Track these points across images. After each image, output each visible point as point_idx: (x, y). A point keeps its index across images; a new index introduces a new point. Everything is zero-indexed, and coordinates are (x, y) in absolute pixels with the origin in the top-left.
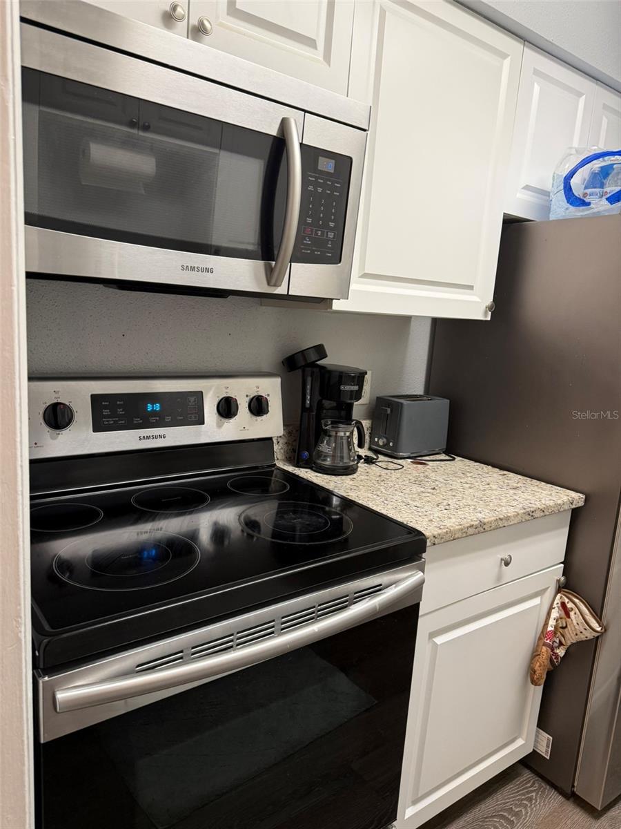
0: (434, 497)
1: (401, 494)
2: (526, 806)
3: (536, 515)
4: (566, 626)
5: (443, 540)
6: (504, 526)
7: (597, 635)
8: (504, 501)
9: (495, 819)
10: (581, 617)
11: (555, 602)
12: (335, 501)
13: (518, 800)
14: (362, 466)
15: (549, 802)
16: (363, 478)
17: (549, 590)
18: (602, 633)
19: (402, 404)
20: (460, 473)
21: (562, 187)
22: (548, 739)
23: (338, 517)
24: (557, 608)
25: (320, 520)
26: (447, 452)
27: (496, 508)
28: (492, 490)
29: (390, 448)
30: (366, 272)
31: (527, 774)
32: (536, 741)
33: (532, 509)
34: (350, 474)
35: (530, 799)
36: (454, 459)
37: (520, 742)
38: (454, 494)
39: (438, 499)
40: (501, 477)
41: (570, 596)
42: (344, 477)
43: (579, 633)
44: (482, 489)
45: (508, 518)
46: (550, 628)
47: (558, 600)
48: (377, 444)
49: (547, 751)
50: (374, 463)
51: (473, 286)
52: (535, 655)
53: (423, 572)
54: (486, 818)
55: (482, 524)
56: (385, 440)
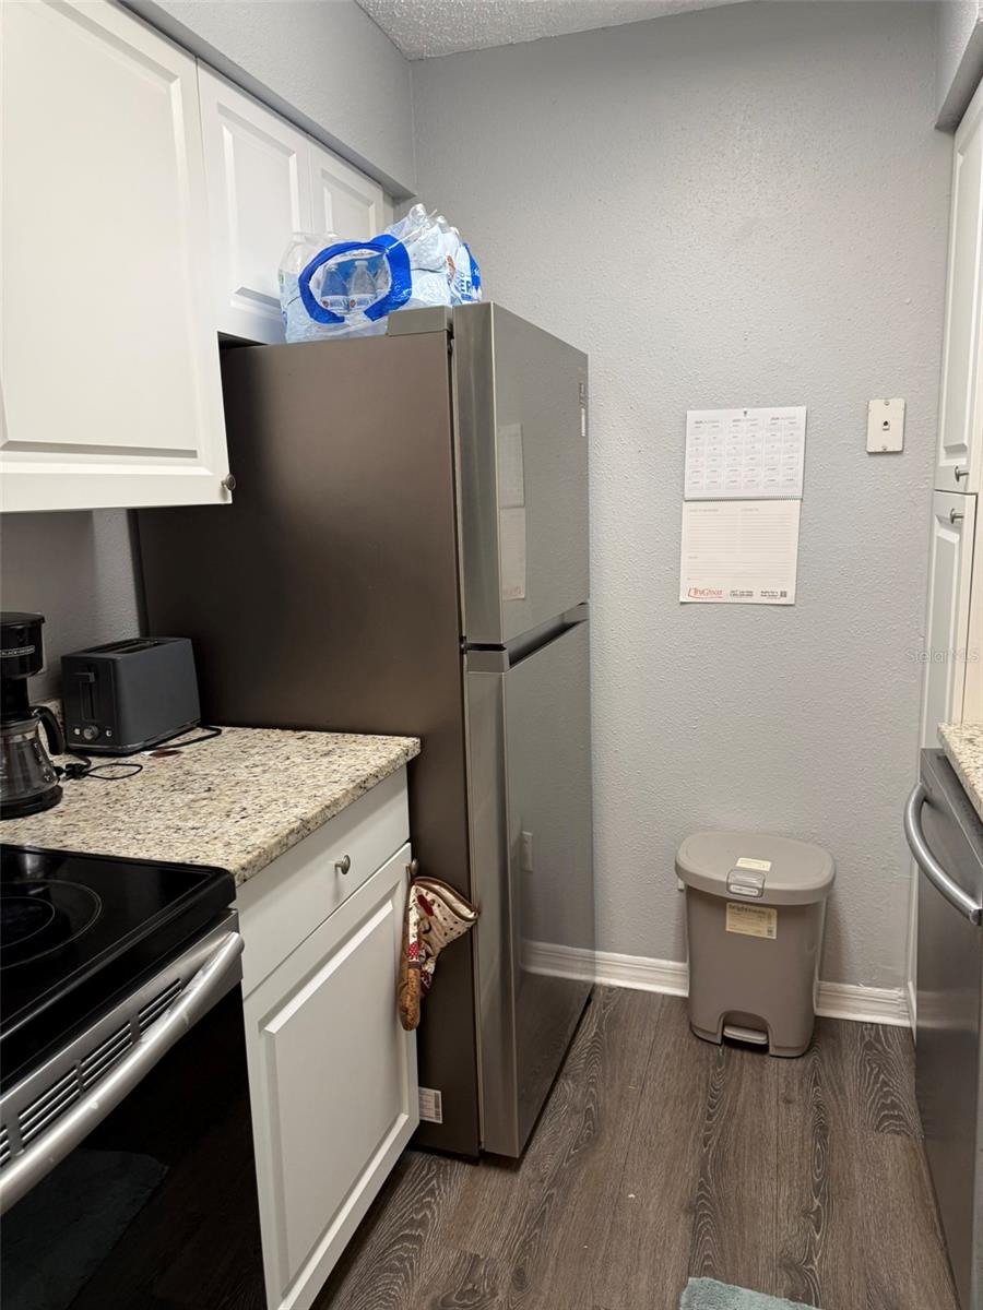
0: (215, 803)
1: (159, 815)
2: (429, 1206)
3: (368, 785)
4: (431, 928)
5: (256, 869)
6: (334, 816)
7: (469, 924)
8: (320, 778)
9: (397, 1247)
10: (448, 908)
11: (411, 900)
12: (30, 862)
13: (417, 1202)
14: (68, 786)
15: (456, 1182)
16: (77, 806)
17: (400, 887)
18: (476, 920)
19: (113, 661)
20: (238, 752)
21: (298, 293)
22: (436, 1096)
23: (41, 889)
24: (414, 908)
25: (31, 908)
26: (204, 725)
27: (314, 792)
28: (297, 766)
29: (106, 741)
30: (12, 438)
31: (418, 1158)
32: (421, 1106)
33: (363, 779)
34: (52, 807)
35: (432, 1192)
36: (219, 732)
37: (403, 1118)
38: (244, 789)
39: (225, 805)
40: (300, 742)
41: (427, 884)
42: (40, 815)
43: (448, 932)
44: (282, 768)
45: (336, 802)
46: (412, 940)
47: (413, 896)
48: (81, 739)
49: (437, 1114)
50: (86, 774)
51: (195, 452)
52: (400, 984)
53: (238, 932)
54: (383, 1253)
55: (305, 823)
56: (95, 729)
